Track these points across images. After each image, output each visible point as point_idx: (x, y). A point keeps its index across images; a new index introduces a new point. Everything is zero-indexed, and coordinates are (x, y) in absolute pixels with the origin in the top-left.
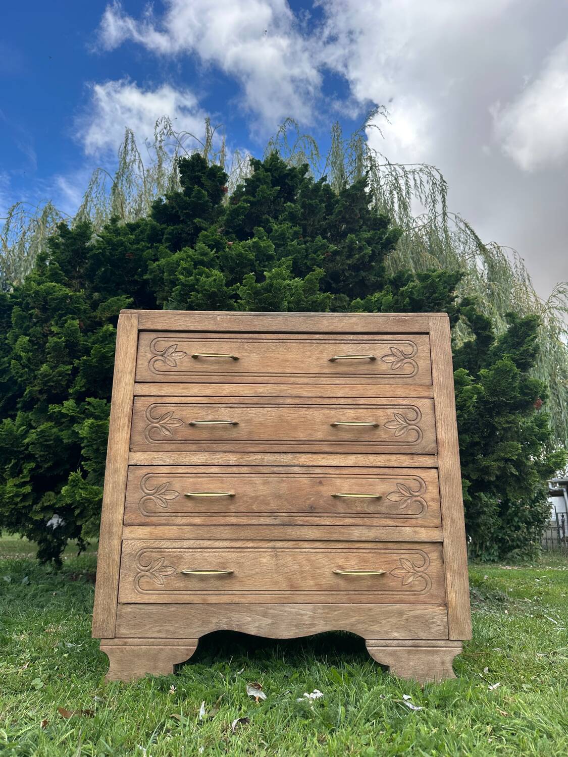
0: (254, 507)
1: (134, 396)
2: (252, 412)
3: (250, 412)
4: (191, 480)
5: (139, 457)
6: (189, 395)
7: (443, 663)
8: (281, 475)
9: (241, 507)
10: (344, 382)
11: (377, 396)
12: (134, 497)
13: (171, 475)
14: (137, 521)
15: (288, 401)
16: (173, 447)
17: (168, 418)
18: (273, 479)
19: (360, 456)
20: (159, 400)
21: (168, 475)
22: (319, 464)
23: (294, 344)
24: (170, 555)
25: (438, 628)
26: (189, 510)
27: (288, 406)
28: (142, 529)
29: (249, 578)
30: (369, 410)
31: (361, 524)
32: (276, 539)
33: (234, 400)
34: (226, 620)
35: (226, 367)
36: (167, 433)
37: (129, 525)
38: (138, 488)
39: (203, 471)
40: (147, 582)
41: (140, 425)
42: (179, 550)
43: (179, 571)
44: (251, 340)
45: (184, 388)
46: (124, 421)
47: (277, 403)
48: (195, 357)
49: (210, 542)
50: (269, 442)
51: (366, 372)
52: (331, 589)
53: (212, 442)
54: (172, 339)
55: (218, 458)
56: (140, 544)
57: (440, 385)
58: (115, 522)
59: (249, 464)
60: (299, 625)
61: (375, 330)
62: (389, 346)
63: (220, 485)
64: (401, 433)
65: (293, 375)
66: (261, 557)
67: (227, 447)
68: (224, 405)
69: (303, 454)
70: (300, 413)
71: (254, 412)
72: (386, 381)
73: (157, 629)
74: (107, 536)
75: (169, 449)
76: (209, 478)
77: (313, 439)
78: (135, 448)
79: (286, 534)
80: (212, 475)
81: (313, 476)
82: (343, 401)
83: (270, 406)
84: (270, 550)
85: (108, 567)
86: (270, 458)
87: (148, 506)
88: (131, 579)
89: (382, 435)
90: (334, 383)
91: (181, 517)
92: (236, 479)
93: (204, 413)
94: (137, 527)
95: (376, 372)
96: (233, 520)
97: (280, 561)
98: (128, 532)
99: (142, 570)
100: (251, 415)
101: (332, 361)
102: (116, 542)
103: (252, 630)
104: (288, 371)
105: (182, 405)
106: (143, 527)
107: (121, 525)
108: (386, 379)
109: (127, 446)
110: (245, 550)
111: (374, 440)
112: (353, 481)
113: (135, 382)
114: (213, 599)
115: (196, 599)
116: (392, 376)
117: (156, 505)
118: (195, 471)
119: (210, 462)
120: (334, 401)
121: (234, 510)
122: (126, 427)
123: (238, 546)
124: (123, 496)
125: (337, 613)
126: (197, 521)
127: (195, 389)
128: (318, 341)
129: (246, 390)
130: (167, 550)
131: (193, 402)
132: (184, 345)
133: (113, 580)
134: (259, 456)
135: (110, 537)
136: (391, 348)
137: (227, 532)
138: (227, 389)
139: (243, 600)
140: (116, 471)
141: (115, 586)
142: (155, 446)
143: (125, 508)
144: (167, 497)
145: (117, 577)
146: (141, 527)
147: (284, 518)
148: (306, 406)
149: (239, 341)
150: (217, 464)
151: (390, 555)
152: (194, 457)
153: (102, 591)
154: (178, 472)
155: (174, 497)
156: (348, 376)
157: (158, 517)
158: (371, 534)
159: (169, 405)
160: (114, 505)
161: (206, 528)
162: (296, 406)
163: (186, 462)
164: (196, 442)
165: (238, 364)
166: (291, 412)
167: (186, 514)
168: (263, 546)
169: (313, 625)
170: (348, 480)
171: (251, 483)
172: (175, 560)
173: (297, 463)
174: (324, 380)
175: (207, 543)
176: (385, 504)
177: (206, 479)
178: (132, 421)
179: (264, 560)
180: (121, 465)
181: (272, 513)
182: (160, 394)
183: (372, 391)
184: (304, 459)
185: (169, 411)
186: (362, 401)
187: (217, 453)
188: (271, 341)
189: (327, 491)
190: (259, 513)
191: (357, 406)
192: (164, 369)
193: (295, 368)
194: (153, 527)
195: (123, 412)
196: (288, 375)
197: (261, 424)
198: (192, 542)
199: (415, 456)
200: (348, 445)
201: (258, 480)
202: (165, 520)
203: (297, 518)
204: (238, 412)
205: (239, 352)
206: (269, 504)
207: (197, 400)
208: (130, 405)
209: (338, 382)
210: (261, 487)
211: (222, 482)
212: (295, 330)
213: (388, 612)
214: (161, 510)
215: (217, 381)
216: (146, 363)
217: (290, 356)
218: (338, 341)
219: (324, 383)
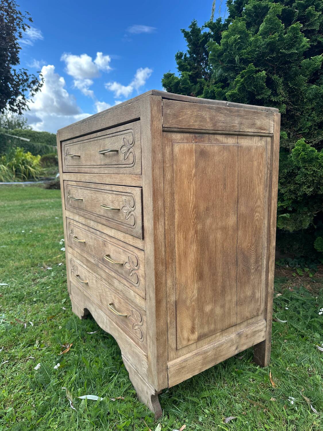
1: (64, 180)
5: (67, 214)
7: (147, 393)
8: (95, 235)
9: (87, 250)
10: (108, 172)
14: (70, 245)
15: (93, 186)
17: (70, 194)
19: (115, 230)
23: (93, 142)
24: (76, 265)
25: (144, 369)
26: (77, 245)
29: (91, 288)
30: (116, 196)
31: (117, 278)
33: (81, 184)
36: (71, 202)
39: (79, 225)
41: (66, 196)
42: (77, 263)
44: (82, 142)
47: (90, 187)
51: (115, 163)
54: (67, 145)
55: (81, 219)
57: (145, 175)
59: (87, 225)
60: (103, 323)
61: (116, 123)
62: (123, 136)
64: (128, 217)
66: (93, 279)
68: (79, 187)
69: (99, 224)
72: (122, 171)
73: (77, 297)
75: (72, 211)
76: (80, 230)
78: (66, 208)
79: (97, 270)
80: (80, 228)
81: (103, 239)
82: (108, 187)
83: (89, 189)
84: (95, 277)
86: (92, 224)
87: (71, 239)
88: (70, 271)
89: (121, 217)
92: (85, 232)
95: (119, 163)
96: (85, 255)
97: (98, 285)
99: (72, 269)
105: (71, 186)
107: (67, 246)
108: (123, 169)
111: (118, 220)
112: (114, 248)
113: (63, 172)
116: (125, 166)
118: (77, 225)
122: (63, 197)
124: (66, 232)
125: (112, 326)
129: (83, 177)
130: (75, 262)
131: (73, 184)
132: (69, 148)
134: (89, 221)
136: (124, 138)
137: (85, 262)
138: (79, 177)
139: (91, 299)
140: (64, 219)
142: (69, 208)
143: (67, 237)
147: (96, 260)
149: (80, 143)
150: (81, 222)
151: (128, 305)
152: (76, 217)
156: (109, 166)
157: (73, 245)
158: (120, 287)
159: (69, 186)
161: (81, 256)
162: (95, 190)
163: (75, 219)
166: (94, 194)
168: (94, 274)
169: (106, 327)
171: (88, 237)
172: (77, 268)
173: (98, 229)
176: (124, 269)
178: (64, 194)
179: (94, 282)
180: (65, 216)
181: (94, 256)
182: (67, 179)
183: (117, 179)
184: (100, 227)
185: (70, 189)
186: (114, 188)
187: (80, 216)
188: (87, 141)
190: (91, 255)
191: (112, 192)
192: (67, 164)
194: (72, 249)
195: (62, 189)
197: (88, 201)
199: (135, 238)
200: (111, 221)
201: (90, 235)
203: (99, 264)
204: (82, 192)
205: (80, 151)
206: (93, 251)
208: (63, 185)
209: (106, 172)
210: (90, 240)
211: (82, 234)
212: (91, 131)
213: (127, 341)
216: (64, 161)
218: (105, 137)
219: (102, 172)
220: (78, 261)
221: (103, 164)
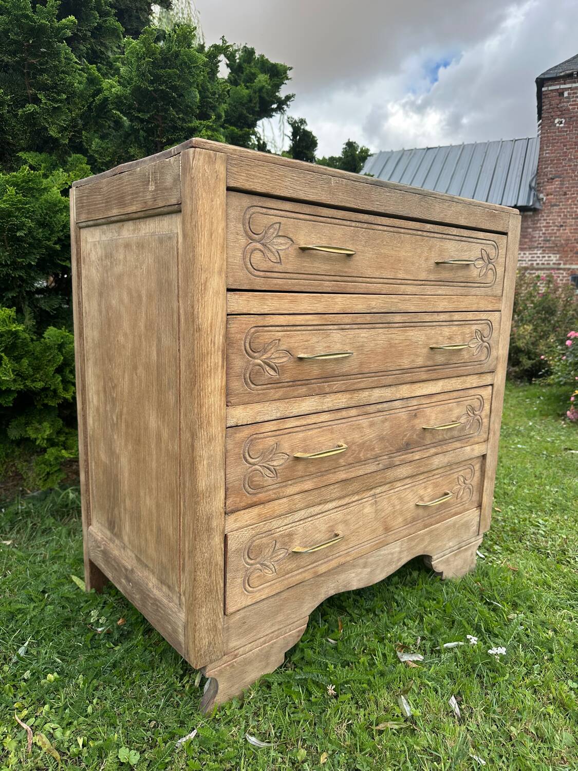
0: (361, 455)
1: (228, 316)
2: (364, 334)
3: (362, 335)
4: (301, 435)
5: (240, 414)
6: (298, 312)
8: (385, 413)
9: (350, 459)
10: (444, 293)
11: (466, 310)
12: (237, 472)
13: (278, 433)
14: (243, 504)
15: (398, 318)
16: (280, 393)
17: (273, 350)
18: (378, 418)
19: (446, 380)
20: (260, 321)
21: (274, 433)
22: (415, 395)
23: (408, 236)
24: (281, 535)
25: (474, 528)
26: (300, 474)
27: (397, 325)
28: (249, 512)
29: (353, 534)
30: (460, 328)
31: (440, 452)
32: (378, 485)
33: (347, 319)
34: (333, 585)
35: (338, 267)
36: (272, 373)
37: (233, 512)
38: (240, 458)
39: (313, 421)
40: (258, 576)
41: (238, 363)
42: (290, 526)
43: (290, 550)
44: (365, 225)
45: (292, 302)
46: (216, 359)
47: (388, 321)
48: (303, 249)
49: (320, 507)
50: (378, 374)
51: (462, 280)
52: (414, 519)
53: (323, 380)
54: (272, 212)
55: (330, 402)
56: (246, 534)
57: (507, 297)
58: (214, 514)
59: (358, 405)
60: (390, 563)
61: (474, 225)
62: (481, 246)
63: (330, 436)
64: (477, 352)
65: (404, 281)
66: (364, 508)
67: (337, 385)
68: (336, 327)
69: (404, 386)
70: (406, 334)
71: (366, 335)
72: (473, 291)
73: (269, 624)
74: (205, 536)
75: (277, 396)
76: (319, 430)
77: (415, 366)
78: (234, 400)
79: (385, 478)
80: (321, 425)
81: (410, 409)
82: (443, 317)
83: (381, 325)
84: (371, 498)
85: (210, 576)
86: (377, 394)
87: (253, 481)
88: (239, 581)
89: (466, 355)
90: (437, 293)
91: (291, 485)
92: (345, 425)
93: (315, 339)
94: (242, 512)
95: (468, 280)
96: (342, 475)
97: (378, 508)
98: (232, 523)
99: (252, 565)
100: (362, 340)
101: (437, 263)
102: (217, 540)
103: (355, 585)
104: (400, 276)
105: (289, 328)
106: (250, 510)
107: (223, 515)
108: (474, 289)
109: (223, 399)
110: (351, 505)
111: (459, 362)
112: (439, 408)
113: (228, 289)
114: (323, 569)
115: (307, 575)
116: (479, 285)
117: (263, 477)
118: (305, 423)
119: (320, 408)
120: (436, 317)
121: (344, 464)
122: (220, 368)
123: (345, 503)
124: (223, 474)
125: (416, 541)
126: (308, 485)
127: (305, 303)
128: (428, 234)
129: (358, 303)
130: (278, 530)
131: (303, 323)
132: (288, 224)
133: (217, 591)
134: (366, 393)
135: (209, 537)
136: (482, 249)
137: (336, 491)
138: (340, 302)
139: (348, 558)
140: (211, 440)
141: (221, 596)
142: (259, 394)
143: (226, 490)
144: (275, 463)
145: (222, 585)
146: (247, 510)
147: (385, 460)
148: (412, 324)
149: (354, 224)
150: (327, 409)
151: (452, 475)
152: (304, 404)
153: (204, 609)
154: (287, 427)
155: (282, 461)
156: (448, 284)
157: (267, 491)
158: (446, 460)
159: (274, 328)
160: (212, 489)
161: (316, 492)
162: (404, 324)
163: (295, 412)
164: (306, 382)
165: (351, 263)
166: (400, 333)
167: (297, 480)
168: (366, 496)
169: (399, 560)
170: (436, 408)
171: (359, 428)
172: (286, 539)
173: (398, 396)
174: (429, 290)
175: (317, 509)
176: (457, 428)
177: (316, 430)
178: (226, 358)
179: (366, 511)
180: (216, 429)
181: (376, 457)
182: (262, 311)
183: (463, 303)
184: (405, 391)
185: (274, 337)
186: (456, 316)
187: (328, 396)
188: (385, 228)
189: (420, 424)
190: (365, 462)
191: (451, 323)
192: (264, 266)
193: (406, 271)
194: (262, 506)
195: (214, 343)
196: (399, 281)
197: (372, 351)
198: (303, 512)
199: (482, 375)
200: (440, 369)
201: (364, 422)
202: (275, 493)
203: (395, 459)
204: (351, 336)
205: (353, 244)
206: (374, 449)
207: (308, 320)
208: (223, 332)
209: (440, 292)
210: (367, 431)
211: (332, 433)
212: (410, 216)
213: (448, 526)
214: (270, 481)
215: (329, 290)
216: (240, 254)
217: (403, 254)
218: (444, 236)
219: (429, 293)
220: (298, 516)
221: (433, 279)
